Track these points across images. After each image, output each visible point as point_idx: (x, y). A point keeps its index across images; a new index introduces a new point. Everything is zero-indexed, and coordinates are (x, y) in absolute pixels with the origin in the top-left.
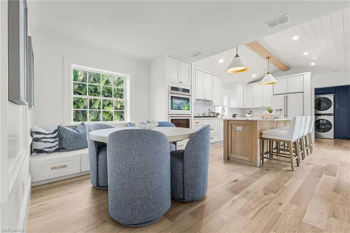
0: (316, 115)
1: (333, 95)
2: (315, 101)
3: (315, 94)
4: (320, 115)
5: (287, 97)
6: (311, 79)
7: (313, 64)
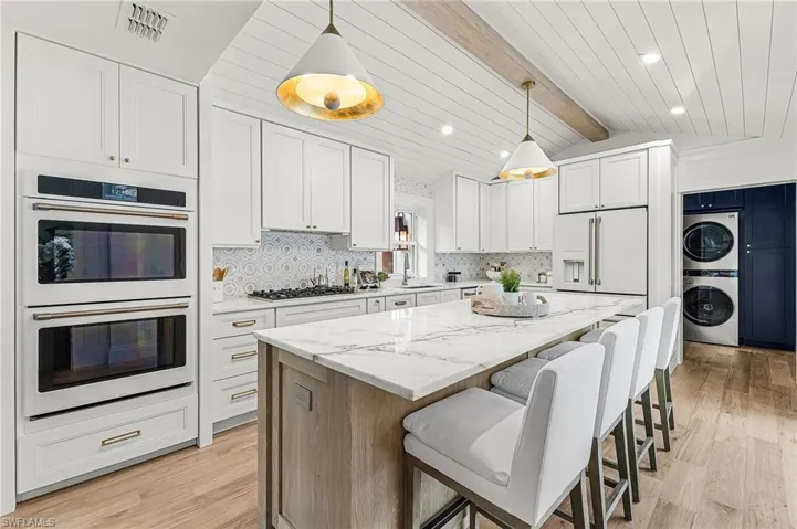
0: (689, 273)
1: (736, 214)
2: (685, 233)
3: (686, 212)
4: (698, 273)
5: (597, 221)
6: (674, 163)
7: (678, 111)
